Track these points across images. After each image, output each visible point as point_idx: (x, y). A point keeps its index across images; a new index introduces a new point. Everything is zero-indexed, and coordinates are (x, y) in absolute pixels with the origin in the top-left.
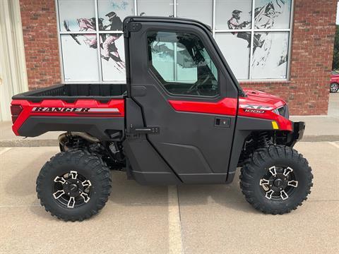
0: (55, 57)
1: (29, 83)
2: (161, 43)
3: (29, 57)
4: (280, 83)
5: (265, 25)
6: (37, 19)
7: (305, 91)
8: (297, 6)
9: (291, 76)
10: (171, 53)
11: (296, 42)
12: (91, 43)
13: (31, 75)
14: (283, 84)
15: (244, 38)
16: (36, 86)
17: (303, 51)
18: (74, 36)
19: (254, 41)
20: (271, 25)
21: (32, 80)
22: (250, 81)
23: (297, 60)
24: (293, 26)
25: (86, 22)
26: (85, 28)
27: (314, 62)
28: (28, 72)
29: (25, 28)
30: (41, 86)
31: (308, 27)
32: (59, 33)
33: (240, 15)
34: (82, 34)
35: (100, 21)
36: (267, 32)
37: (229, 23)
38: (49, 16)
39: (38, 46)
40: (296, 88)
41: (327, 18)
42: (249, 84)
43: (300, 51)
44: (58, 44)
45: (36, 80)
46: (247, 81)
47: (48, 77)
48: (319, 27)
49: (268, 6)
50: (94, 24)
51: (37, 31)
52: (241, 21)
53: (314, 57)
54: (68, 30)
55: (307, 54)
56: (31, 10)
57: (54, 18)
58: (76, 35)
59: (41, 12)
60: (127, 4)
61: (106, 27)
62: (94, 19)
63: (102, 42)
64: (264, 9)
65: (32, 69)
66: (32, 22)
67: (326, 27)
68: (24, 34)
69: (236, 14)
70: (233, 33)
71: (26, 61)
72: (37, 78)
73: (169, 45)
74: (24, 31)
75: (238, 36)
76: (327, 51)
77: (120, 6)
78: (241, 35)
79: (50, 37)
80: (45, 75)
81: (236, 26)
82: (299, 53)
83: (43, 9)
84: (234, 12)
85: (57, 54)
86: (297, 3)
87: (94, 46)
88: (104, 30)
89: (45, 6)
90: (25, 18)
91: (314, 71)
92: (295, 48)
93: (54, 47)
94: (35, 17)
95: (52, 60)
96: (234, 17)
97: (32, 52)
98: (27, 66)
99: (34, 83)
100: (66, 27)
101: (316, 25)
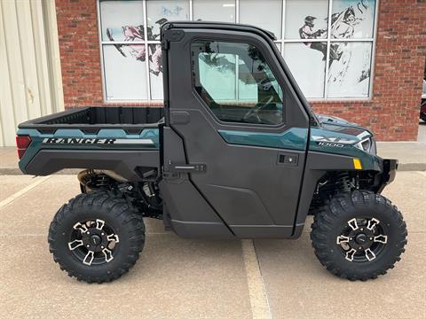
0: (96, 71)
1: (65, 102)
2: (220, 55)
3: (66, 72)
4: (361, 103)
5: (344, 34)
6: (75, 26)
7: (390, 112)
8: (383, 12)
9: (375, 95)
10: (233, 67)
11: (380, 54)
12: (138, 55)
13: (68, 92)
14: (365, 104)
15: (319, 49)
16: (74, 105)
17: (389, 64)
18: (118, 46)
19: (331, 54)
20: (350, 33)
21: (69, 98)
22: (326, 100)
23: (381, 75)
24: (378, 35)
25: (133, 31)
26: (131, 37)
27: (401, 78)
28: (64, 88)
29: (61, 36)
30: (80, 105)
31: (395, 37)
32: (101, 43)
33: (314, 22)
34: (128, 45)
35: (149, 30)
36: (346, 43)
37: (301, 31)
38: (90, 22)
39: (76, 58)
40: (380, 108)
41: (418, 26)
42: (324, 103)
43: (386, 65)
44: (99, 56)
45: (75, 98)
46: (321, 100)
47: (88, 95)
48: (408, 37)
49: (347, 12)
50: (142, 33)
51: (75, 41)
52: (315, 30)
53: (402, 72)
54: (112, 40)
55: (394, 68)
56: (69, 16)
57: (96, 26)
58: (121, 45)
59: (80, 19)
60: (181, 9)
61: (156, 36)
62: (142, 27)
63: (151, 53)
64: (343, 15)
65: (68, 85)
66: (69, 30)
67: (416, 37)
68: (60, 45)
69: (309, 21)
70: (306, 43)
71: (63, 75)
72: (75, 95)
73: (229, 57)
74: (60, 40)
75: (312, 47)
76: (417, 64)
77: (172, 11)
78: (315, 46)
79: (91, 47)
80: (85, 92)
81: (309, 35)
82: (383, 68)
83: (83, 15)
84: (307, 18)
85: (99, 68)
86: (382, 8)
87: (142, 59)
88: (154, 40)
89: (85, 12)
90: (62, 25)
91: (401, 88)
92: (380, 62)
93: (96, 60)
94: (74, 25)
95: (93, 74)
96: (307, 24)
97: (70, 65)
98: (64, 82)
99: (70, 102)
100: (109, 36)
101: (405, 34)
